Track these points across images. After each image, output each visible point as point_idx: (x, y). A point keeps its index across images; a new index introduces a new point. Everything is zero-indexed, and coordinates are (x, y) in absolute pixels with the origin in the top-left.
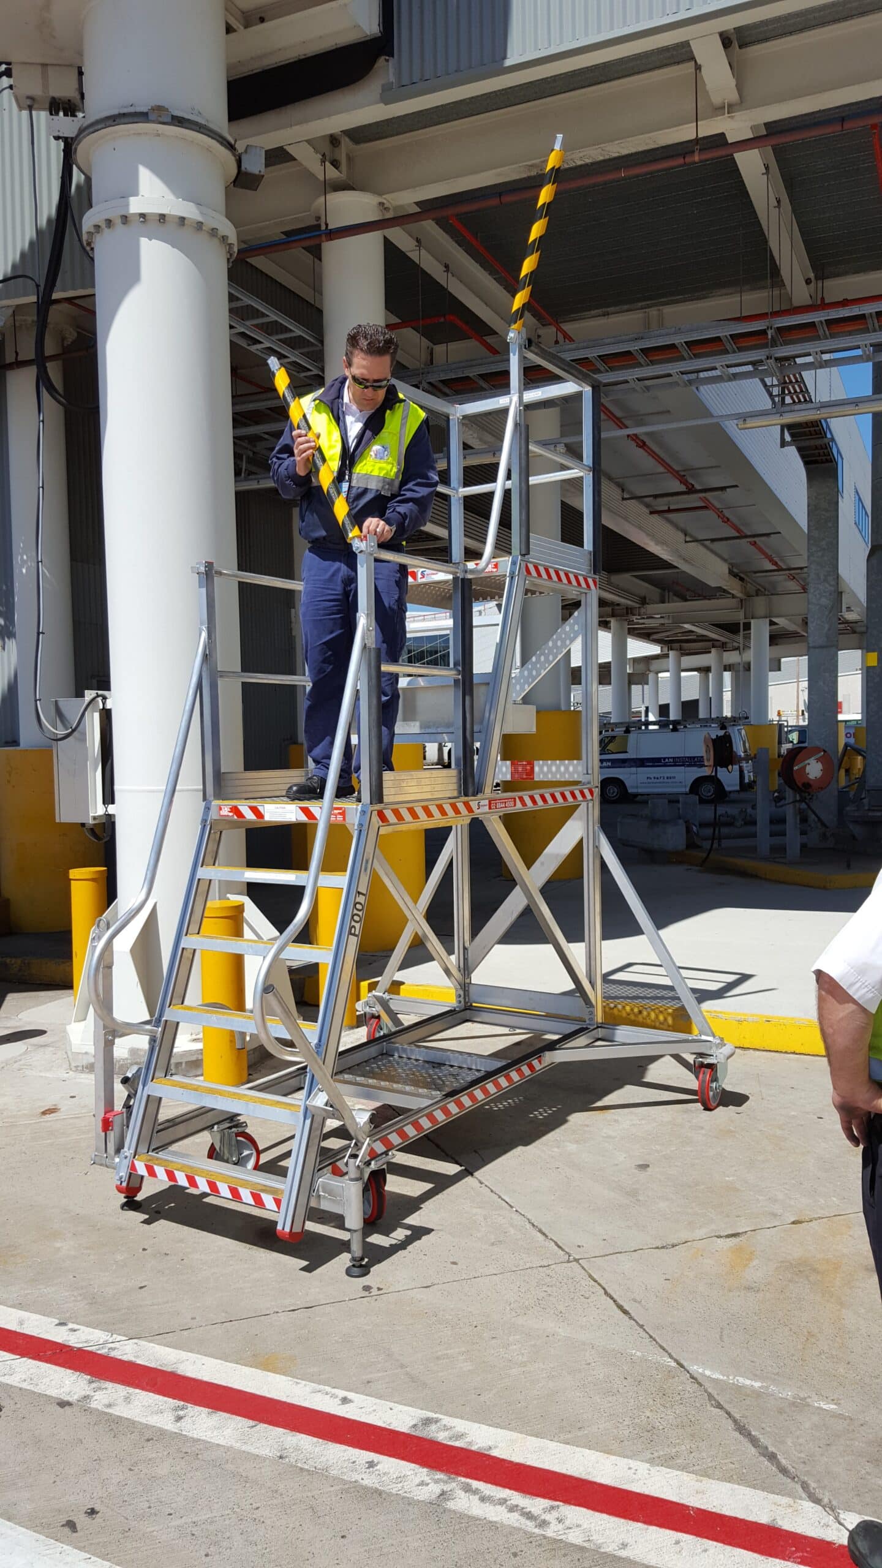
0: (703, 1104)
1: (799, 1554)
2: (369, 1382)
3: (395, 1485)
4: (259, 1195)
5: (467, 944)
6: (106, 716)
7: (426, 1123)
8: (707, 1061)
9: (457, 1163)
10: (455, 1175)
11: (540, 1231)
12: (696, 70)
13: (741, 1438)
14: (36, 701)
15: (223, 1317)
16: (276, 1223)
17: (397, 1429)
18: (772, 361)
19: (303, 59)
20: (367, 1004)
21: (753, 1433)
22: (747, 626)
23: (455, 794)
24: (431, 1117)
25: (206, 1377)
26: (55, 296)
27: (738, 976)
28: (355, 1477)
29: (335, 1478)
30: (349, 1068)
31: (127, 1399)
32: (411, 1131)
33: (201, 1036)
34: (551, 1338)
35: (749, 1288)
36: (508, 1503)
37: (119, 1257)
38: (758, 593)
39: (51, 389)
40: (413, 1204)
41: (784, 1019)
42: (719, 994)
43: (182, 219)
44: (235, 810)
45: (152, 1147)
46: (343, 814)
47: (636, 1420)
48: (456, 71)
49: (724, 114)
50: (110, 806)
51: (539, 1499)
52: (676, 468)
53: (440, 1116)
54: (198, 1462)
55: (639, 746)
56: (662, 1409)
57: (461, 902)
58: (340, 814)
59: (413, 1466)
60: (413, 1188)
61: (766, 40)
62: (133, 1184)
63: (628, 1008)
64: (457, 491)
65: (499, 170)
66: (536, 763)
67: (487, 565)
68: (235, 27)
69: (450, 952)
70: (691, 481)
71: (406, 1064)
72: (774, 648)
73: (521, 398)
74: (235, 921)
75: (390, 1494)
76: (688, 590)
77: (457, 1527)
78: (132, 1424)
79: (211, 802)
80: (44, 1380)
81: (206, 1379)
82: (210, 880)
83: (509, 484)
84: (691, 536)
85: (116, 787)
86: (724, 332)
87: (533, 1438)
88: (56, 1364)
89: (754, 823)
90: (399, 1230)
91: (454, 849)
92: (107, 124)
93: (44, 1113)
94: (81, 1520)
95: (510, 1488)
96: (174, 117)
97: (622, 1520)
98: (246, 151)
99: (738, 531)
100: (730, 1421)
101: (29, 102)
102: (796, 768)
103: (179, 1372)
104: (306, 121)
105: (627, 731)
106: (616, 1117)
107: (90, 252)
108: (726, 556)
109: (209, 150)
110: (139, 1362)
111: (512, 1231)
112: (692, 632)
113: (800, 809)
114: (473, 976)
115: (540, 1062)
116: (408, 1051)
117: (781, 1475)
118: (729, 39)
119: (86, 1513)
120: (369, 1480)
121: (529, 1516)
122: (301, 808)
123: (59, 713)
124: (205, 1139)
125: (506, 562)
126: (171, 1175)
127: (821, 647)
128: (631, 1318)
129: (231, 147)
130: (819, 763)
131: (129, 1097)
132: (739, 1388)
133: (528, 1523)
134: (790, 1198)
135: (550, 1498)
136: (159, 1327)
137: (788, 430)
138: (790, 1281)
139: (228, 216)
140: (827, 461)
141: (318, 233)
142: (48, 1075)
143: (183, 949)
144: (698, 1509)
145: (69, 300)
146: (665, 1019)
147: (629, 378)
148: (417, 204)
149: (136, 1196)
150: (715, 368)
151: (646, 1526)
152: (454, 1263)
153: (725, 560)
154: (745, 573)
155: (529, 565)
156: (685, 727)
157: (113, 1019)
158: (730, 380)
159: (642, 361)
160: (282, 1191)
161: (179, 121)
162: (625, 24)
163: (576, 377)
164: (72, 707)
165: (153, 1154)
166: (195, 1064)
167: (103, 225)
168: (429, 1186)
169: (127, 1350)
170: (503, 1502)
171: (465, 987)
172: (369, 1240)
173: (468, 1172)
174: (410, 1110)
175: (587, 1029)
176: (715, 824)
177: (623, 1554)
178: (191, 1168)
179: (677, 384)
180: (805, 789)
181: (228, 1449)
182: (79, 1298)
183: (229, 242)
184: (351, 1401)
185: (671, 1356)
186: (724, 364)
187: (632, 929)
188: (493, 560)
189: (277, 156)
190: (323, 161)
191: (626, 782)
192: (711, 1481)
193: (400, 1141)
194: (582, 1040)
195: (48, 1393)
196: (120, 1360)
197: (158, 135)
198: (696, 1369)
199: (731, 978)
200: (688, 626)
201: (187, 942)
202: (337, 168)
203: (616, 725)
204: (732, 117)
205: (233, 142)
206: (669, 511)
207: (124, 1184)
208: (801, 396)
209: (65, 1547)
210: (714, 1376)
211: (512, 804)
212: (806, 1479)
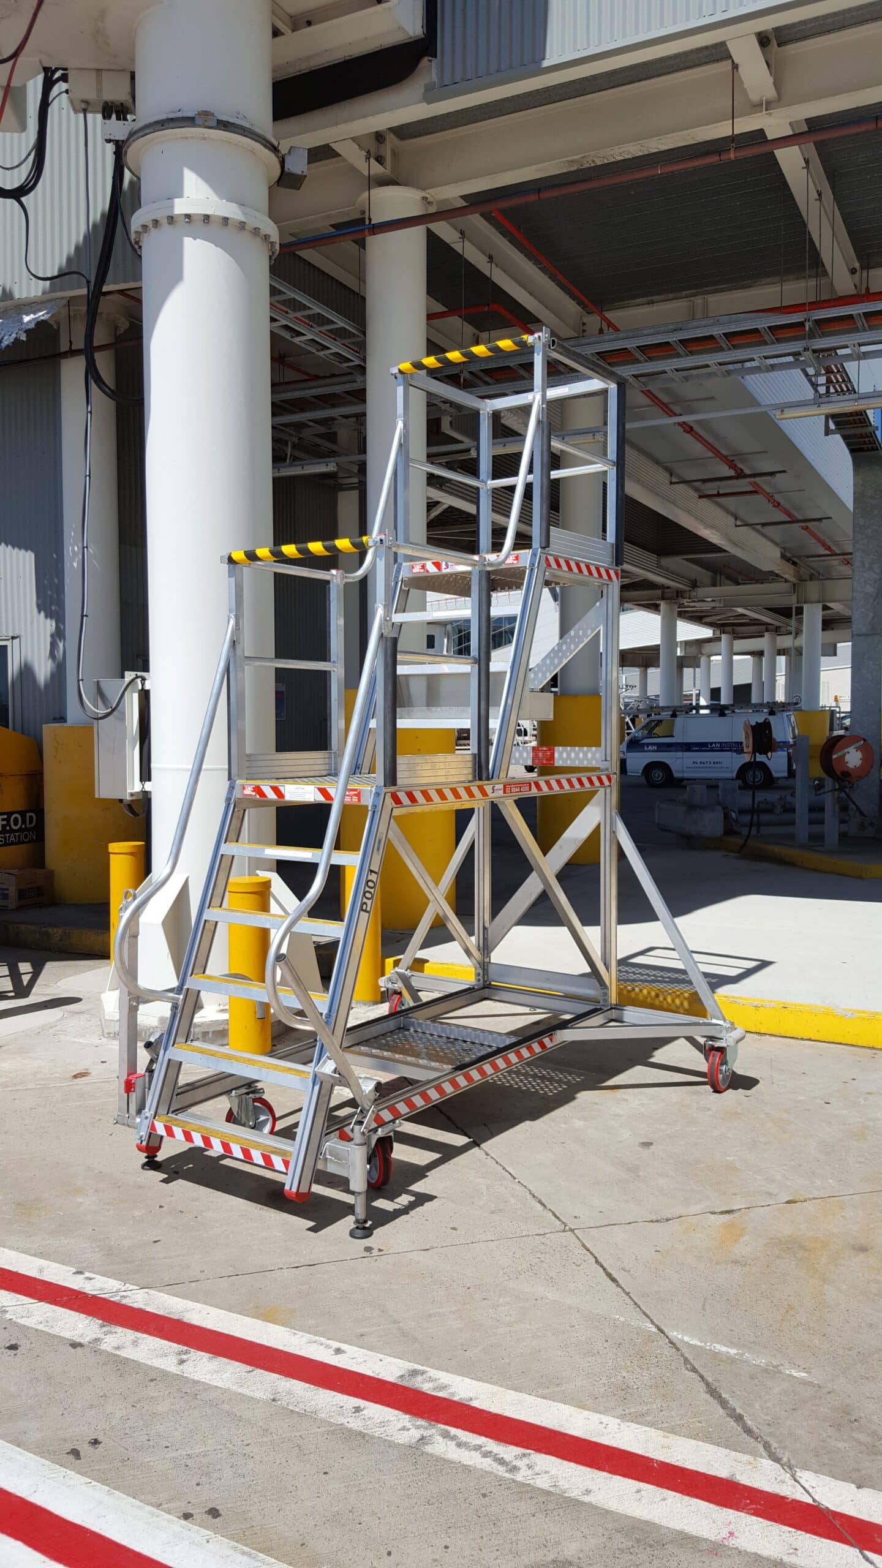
0: (713, 1086)
1: (752, 1507)
2: (362, 1335)
3: (378, 1429)
4: (269, 1157)
5: (487, 925)
6: (145, 697)
7: (434, 1095)
8: (717, 1044)
9: (466, 1135)
10: (462, 1146)
11: (540, 1202)
12: (733, 69)
13: (711, 1399)
14: (79, 681)
15: (230, 1271)
16: (284, 1184)
17: (385, 1379)
18: (809, 353)
19: (348, 60)
20: (390, 980)
21: (723, 1396)
22: (800, 611)
23: (470, 778)
24: (439, 1089)
25: (210, 1325)
26: (105, 289)
27: (759, 963)
28: (341, 1420)
29: (322, 1421)
30: (366, 1041)
31: (135, 1343)
32: (418, 1101)
33: (227, 1007)
34: (539, 1301)
35: (736, 1262)
36: (483, 1449)
37: (136, 1213)
38: (812, 578)
39: (99, 381)
40: (420, 1173)
41: (802, 1005)
42: (735, 980)
43: (226, 220)
44: (258, 790)
45: (171, 1110)
46: (358, 795)
47: (613, 1380)
48: (498, 71)
49: (762, 111)
50: (147, 783)
51: (512, 1447)
52: (724, 452)
53: (448, 1088)
54: (196, 1401)
55: (686, 730)
56: (638, 1370)
57: (481, 883)
58: (355, 795)
59: (396, 1412)
60: (421, 1157)
61: (805, 38)
62: (152, 1144)
63: (645, 991)
64: (486, 483)
65: (541, 165)
66: (556, 748)
67: (507, 557)
68: (282, 30)
69: (471, 933)
70: (740, 466)
71: (421, 1039)
72: (827, 633)
73: (544, 396)
74: (262, 896)
75: (372, 1437)
76: (740, 573)
77: (433, 1468)
78: (137, 1365)
79: (235, 781)
80: (59, 1324)
81: (210, 1326)
82: (233, 856)
83: (530, 478)
84: (741, 520)
85: (153, 765)
86: (762, 323)
87: (512, 1392)
88: (71, 1309)
89: (793, 810)
90: (404, 1196)
91: (477, 830)
92: (156, 129)
93: (75, 1077)
94: (85, 1449)
95: (486, 1436)
96: (219, 122)
97: (589, 1469)
98: (289, 152)
99: (789, 514)
100: (702, 1384)
101: (83, 106)
102: (835, 756)
103: (185, 1320)
104: (352, 120)
105: (674, 715)
106: (625, 1097)
107: (138, 250)
108: (778, 541)
109: (252, 152)
110: (148, 1309)
111: (513, 1201)
112: (745, 615)
113: (839, 798)
114: (492, 955)
115: (551, 1040)
116: (424, 1026)
117: (745, 1435)
118: (767, 38)
119: (90, 1442)
120: (354, 1424)
121: (501, 1462)
122: (320, 789)
123: (100, 692)
124: (223, 1104)
125: (526, 554)
126: (188, 1137)
127: (864, 635)
128: (618, 1285)
129: (275, 149)
130: (859, 752)
131: (152, 1061)
132: (715, 1355)
133: (500, 1468)
134: (787, 1179)
135: (523, 1447)
136: (170, 1279)
137: (832, 419)
138: (777, 1257)
139: (271, 216)
140: (873, 449)
141: (361, 228)
142: (81, 1040)
143: (206, 921)
144: (662, 1462)
145: (121, 292)
146: (682, 1004)
147: (667, 369)
148: (463, 197)
149: (156, 1156)
150: (753, 360)
151: (611, 1475)
152: (454, 1229)
153: (777, 544)
154: (799, 557)
155: (549, 557)
156: (733, 712)
157: (136, 986)
158: (768, 371)
159: (681, 352)
160: (291, 1154)
161: (224, 125)
162: (662, 25)
163: (599, 374)
164: (112, 687)
165: (173, 1115)
166: (220, 1034)
167: (150, 225)
168: (437, 1156)
169: (138, 1299)
170: (478, 1448)
171: (484, 966)
172: (375, 1204)
173: (476, 1144)
174: (418, 1081)
175: (601, 1009)
176: (752, 811)
177: (586, 1499)
178: (207, 1129)
179: (715, 374)
180: (844, 778)
181: (225, 1391)
182: (97, 1249)
183: (271, 240)
184: (344, 1352)
185: (652, 1322)
186: (761, 355)
187: (647, 914)
188: (512, 553)
189: (321, 154)
190: (368, 158)
191: (672, 767)
192: (678, 1437)
193: (408, 1110)
194: (597, 1020)
195: (62, 1334)
196: (130, 1307)
197: (205, 139)
198: (674, 1334)
199: (751, 965)
200: (740, 610)
201: (210, 915)
202: (381, 164)
203: (663, 708)
204: (770, 114)
205: (276, 144)
206: (719, 495)
207: (144, 1143)
208: (843, 386)
209: (69, 1472)
210: (692, 1342)
211: (527, 788)
212: (769, 1439)
